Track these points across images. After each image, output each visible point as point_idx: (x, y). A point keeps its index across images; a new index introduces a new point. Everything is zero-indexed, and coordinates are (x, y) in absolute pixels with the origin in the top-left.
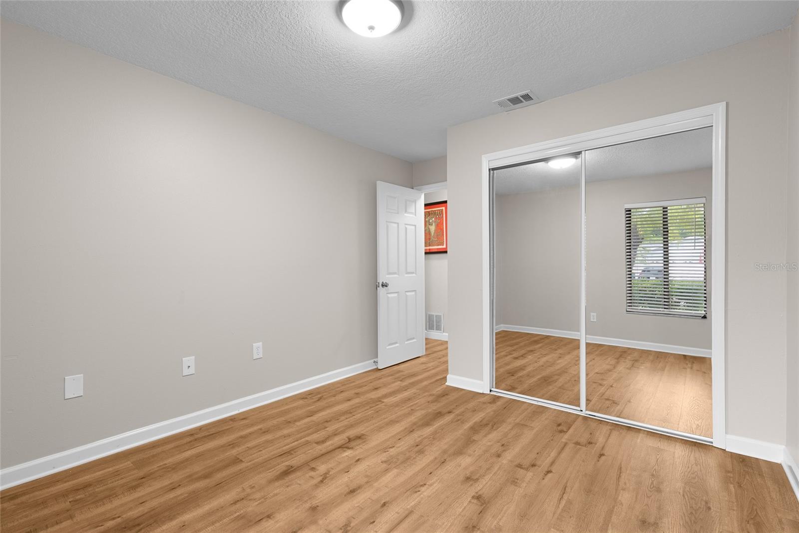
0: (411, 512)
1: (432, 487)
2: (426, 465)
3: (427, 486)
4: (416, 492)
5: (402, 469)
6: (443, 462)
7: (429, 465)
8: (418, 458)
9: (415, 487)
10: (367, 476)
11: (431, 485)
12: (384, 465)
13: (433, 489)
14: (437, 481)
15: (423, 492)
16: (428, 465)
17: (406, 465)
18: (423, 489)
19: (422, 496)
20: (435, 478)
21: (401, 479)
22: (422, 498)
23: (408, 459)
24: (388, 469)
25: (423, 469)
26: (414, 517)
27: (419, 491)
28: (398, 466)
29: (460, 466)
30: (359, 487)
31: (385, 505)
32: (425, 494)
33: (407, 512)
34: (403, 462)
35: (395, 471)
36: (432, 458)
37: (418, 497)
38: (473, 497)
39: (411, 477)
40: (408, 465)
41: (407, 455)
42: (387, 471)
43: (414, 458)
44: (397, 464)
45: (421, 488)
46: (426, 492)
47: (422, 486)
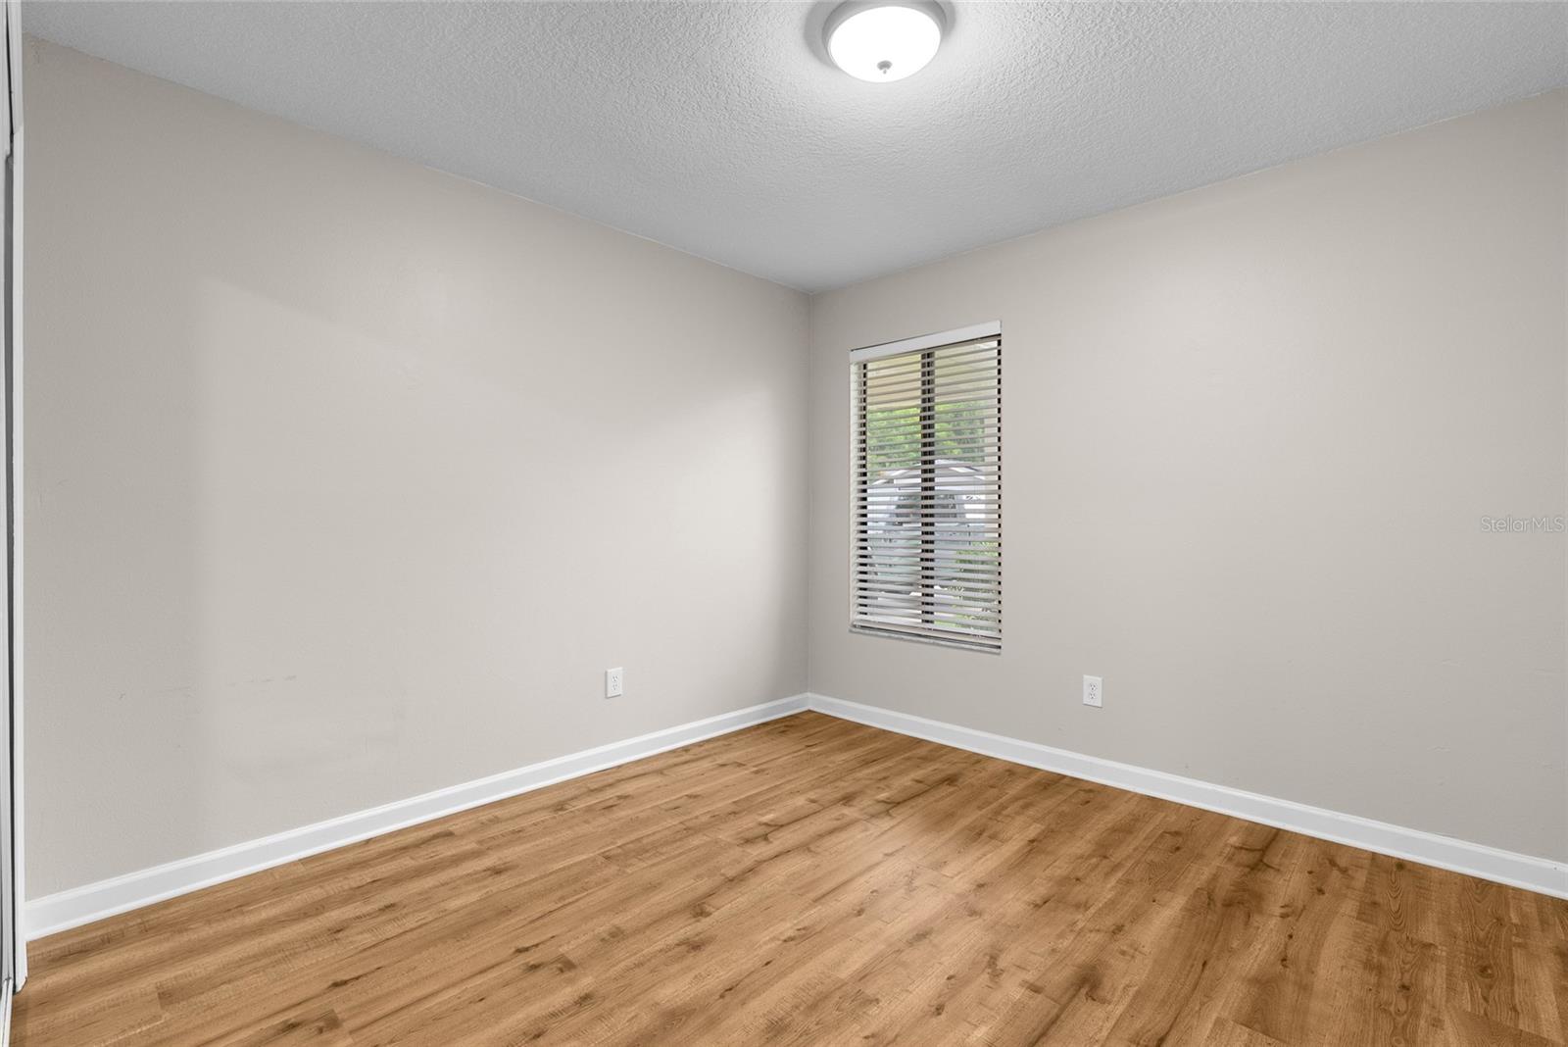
0: (816, 900)
1: (772, 936)
2: (772, 985)
3: (783, 938)
4: (804, 929)
5: (829, 977)
6: (730, 989)
7: (765, 984)
8: (787, 1006)
9: (804, 938)
10: (904, 965)
11: (773, 939)
12: (870, 990)
13: (772, 932)
14: (760, 946)
15: (791, 928)
16: (769, 984)
17: (820, 988)
18: (791, 933)
19: (795, 922)
20: (761, 952)
21: (831, 954)
22: (796, 918)
23: (813, 1007)
24: (860, 980)
25: (782, 975)
26: (812, 895)
27: (799, 930)
28: (839, 988)
29: (696, 977)
30: (910, 944)
31: (859, 912)
32: (789, 925)
33: (823, 901)
34: (825, 997)
35: (844, 974)
36: (754, 1005)
37: (802, 921)
38: (709, 914)
39: (811, 958)
40: (814, 988)
41: (814, 1019)
42: (863, 976)
43: (797, 1007)
44: (838, 994)
45: (792, 935)
46: (787, 928)
47: (791, 939)
